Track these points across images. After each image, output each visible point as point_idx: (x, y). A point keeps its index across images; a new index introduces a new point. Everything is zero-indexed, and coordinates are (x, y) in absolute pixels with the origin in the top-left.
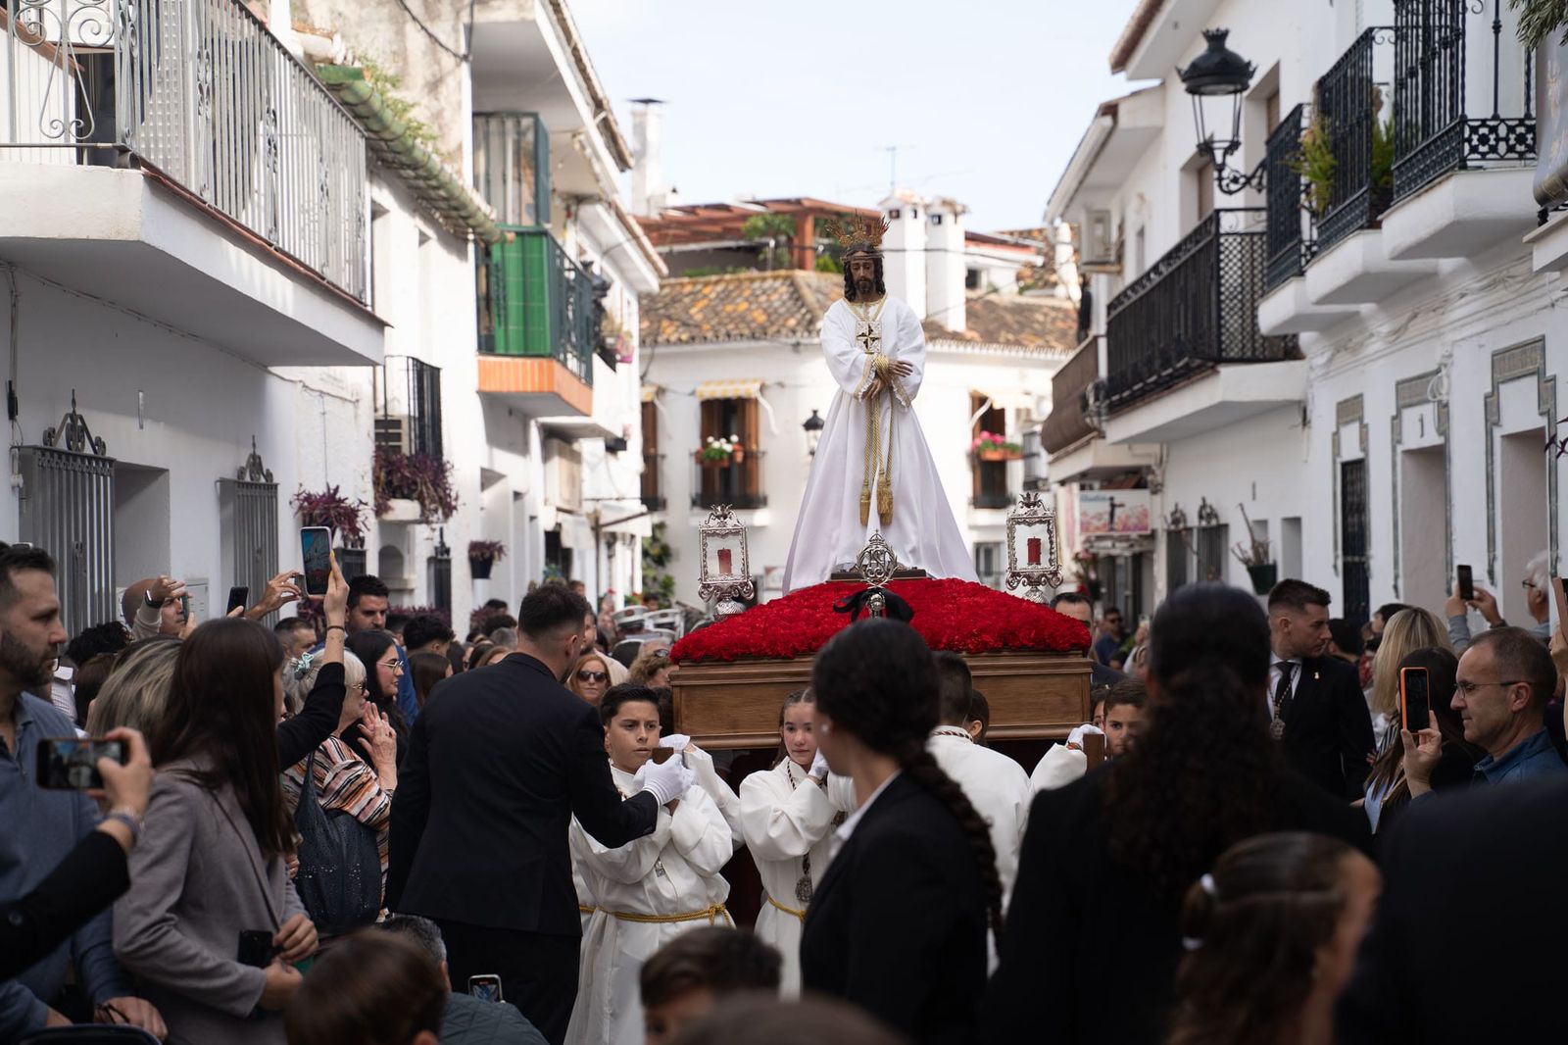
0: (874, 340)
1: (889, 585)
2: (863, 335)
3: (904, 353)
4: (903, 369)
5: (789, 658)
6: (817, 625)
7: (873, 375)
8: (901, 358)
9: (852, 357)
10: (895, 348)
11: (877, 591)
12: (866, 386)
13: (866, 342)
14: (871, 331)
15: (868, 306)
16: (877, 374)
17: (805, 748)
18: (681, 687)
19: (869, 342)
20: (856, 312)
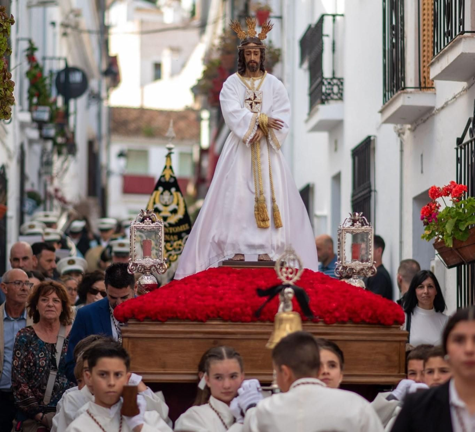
0: (256, 103)
1: (297, 283)
2: (250, 99)
3: (278, 112)
4: (276, 124)
5: (202, 321)
6: (221, 299)
7: (256, 128)
8: (275, 116)
9: (243, 115)
10: (271, 109)
11: (288, 286)
12: (252, 135)
13: (251, 105)
14: (255, 97)
15: (254, 80)
16: (259, 126)
17: (230, 390)
18: (129, 338)
19: (253, 104)
20: (245, 83)
